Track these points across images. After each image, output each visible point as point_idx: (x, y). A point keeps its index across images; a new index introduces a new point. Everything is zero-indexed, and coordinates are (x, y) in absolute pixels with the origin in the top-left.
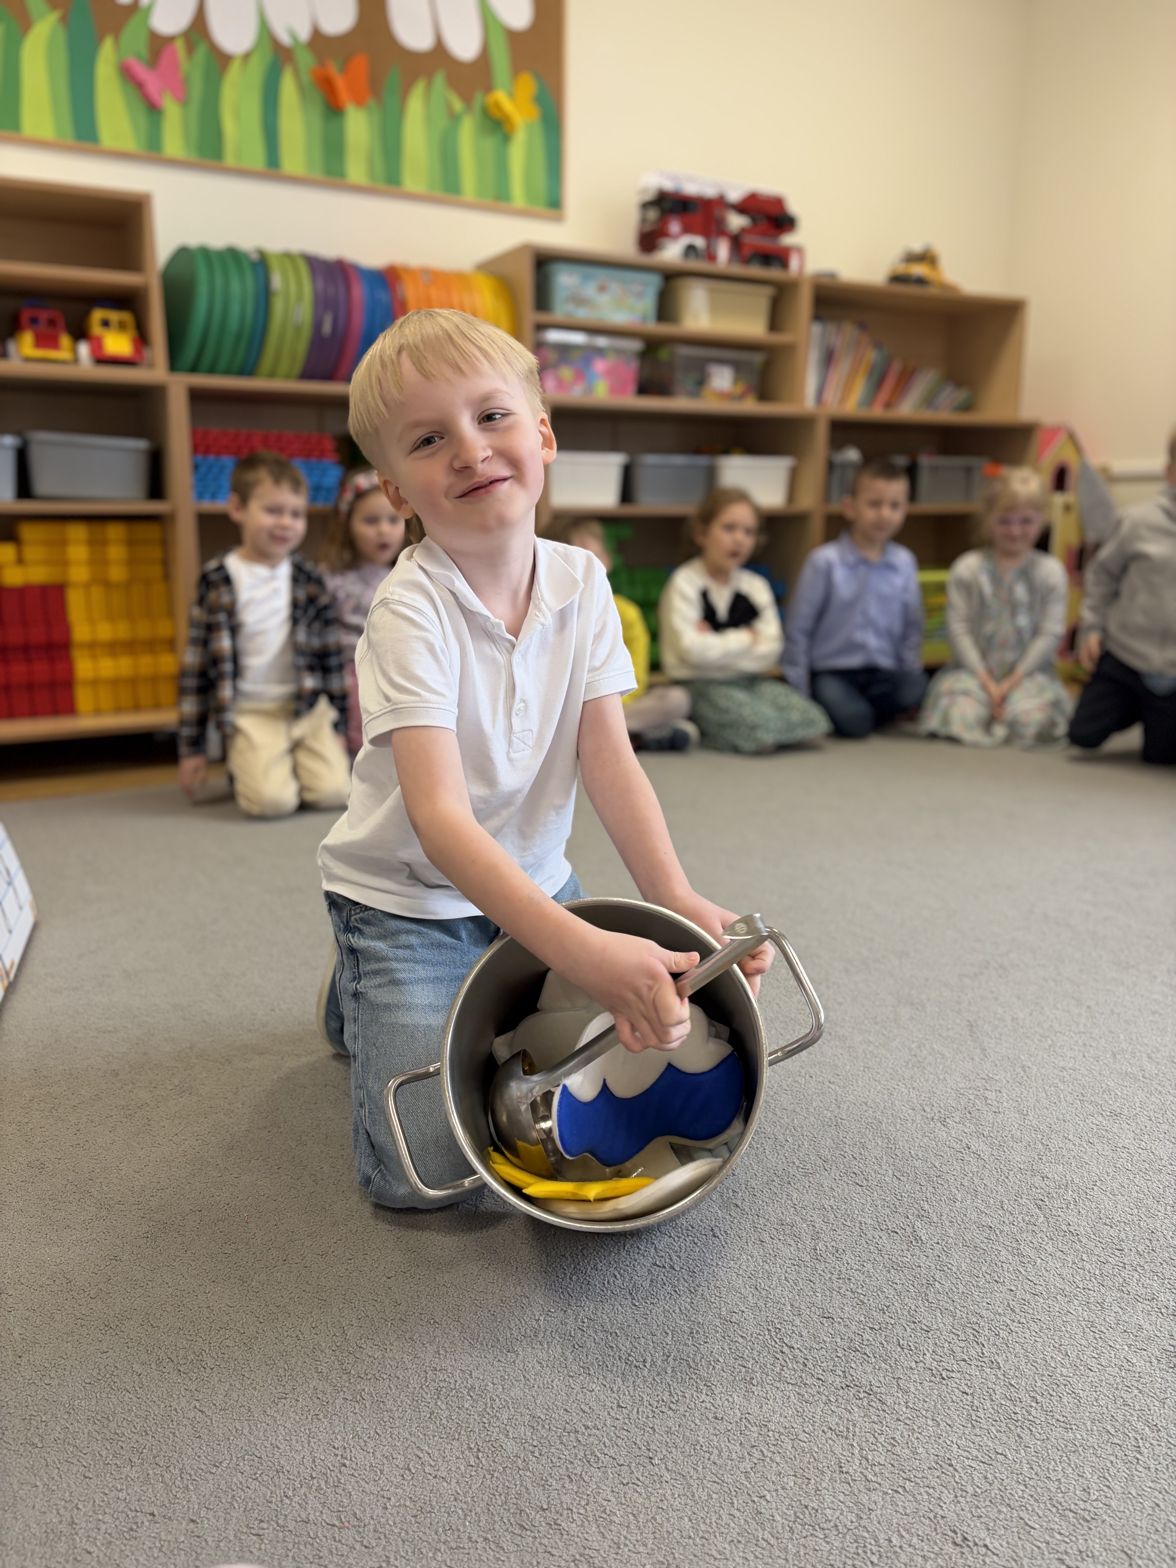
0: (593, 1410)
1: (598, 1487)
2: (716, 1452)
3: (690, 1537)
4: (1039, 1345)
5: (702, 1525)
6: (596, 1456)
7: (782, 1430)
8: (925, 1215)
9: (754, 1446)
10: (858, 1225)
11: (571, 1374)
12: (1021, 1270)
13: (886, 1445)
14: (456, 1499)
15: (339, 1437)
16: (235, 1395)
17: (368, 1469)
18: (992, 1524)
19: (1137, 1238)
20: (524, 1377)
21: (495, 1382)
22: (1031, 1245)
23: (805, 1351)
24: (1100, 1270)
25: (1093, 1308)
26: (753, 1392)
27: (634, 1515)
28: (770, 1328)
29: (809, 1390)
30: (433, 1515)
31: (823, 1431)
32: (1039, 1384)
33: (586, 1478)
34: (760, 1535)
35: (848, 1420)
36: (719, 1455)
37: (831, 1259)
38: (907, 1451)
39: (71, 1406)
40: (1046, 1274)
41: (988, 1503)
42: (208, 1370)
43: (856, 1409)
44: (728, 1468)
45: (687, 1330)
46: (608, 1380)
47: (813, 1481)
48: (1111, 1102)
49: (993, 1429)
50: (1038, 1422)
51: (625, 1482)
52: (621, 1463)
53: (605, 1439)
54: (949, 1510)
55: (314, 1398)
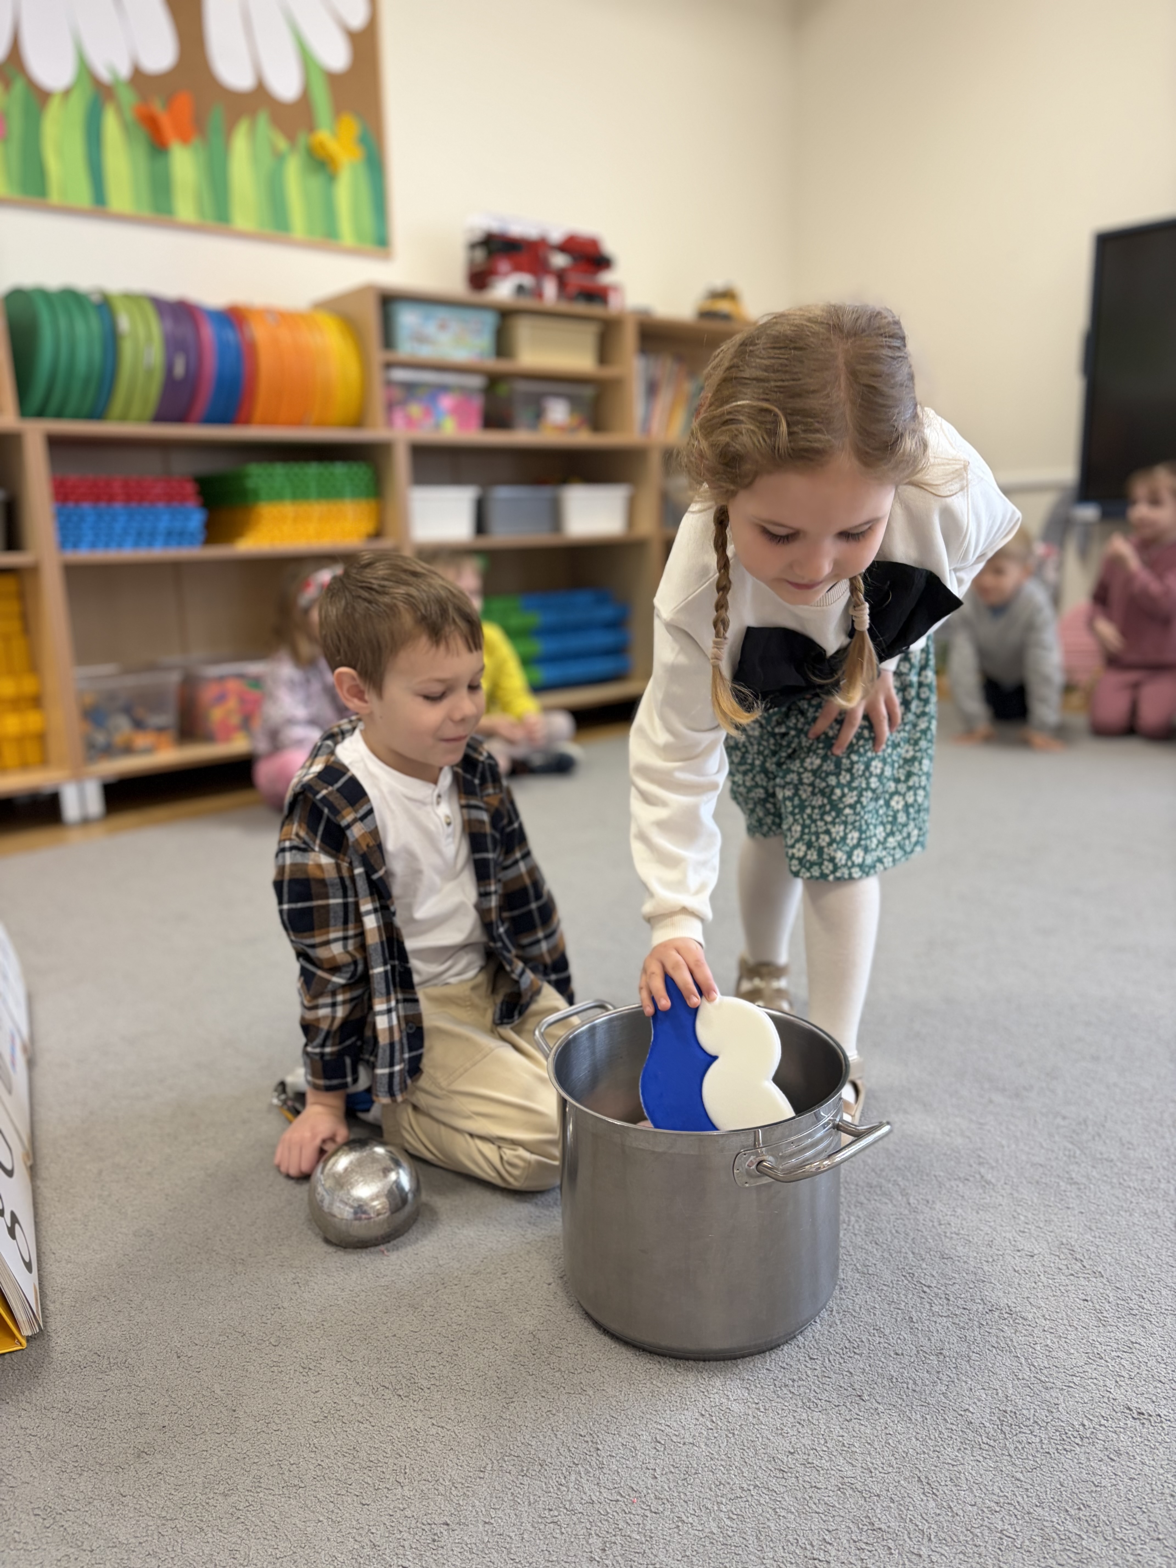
0: (791, 1366)
1: (828, 1427)
3: (924, 1452)
5: (929, 1441)
6: (813, 1402)
13: (1043, 1351)
14: (712, 1459)
15: (581, 1427)
16: (464, 1407)
17: (621, 1448)
18: (1154, 1398)
27: (869, 1444)
28: (904, 1274)
29: (961, 1319)
30: (700, 1476)
32: (1138, 1284)
33: (814, 1422)
34: (980, 1440)
36: (915, 1383)
38: (1062, 1354)
39: (312, 1446)
41: (1143, 1383)
42: (425, 1389)
44: (927, 1392)
47: (1000, 1391)
51: (848, 1418)
52: (837, 1404)
53: (813, 1387)
54: (1117, 1393)
55: (540, 1397)
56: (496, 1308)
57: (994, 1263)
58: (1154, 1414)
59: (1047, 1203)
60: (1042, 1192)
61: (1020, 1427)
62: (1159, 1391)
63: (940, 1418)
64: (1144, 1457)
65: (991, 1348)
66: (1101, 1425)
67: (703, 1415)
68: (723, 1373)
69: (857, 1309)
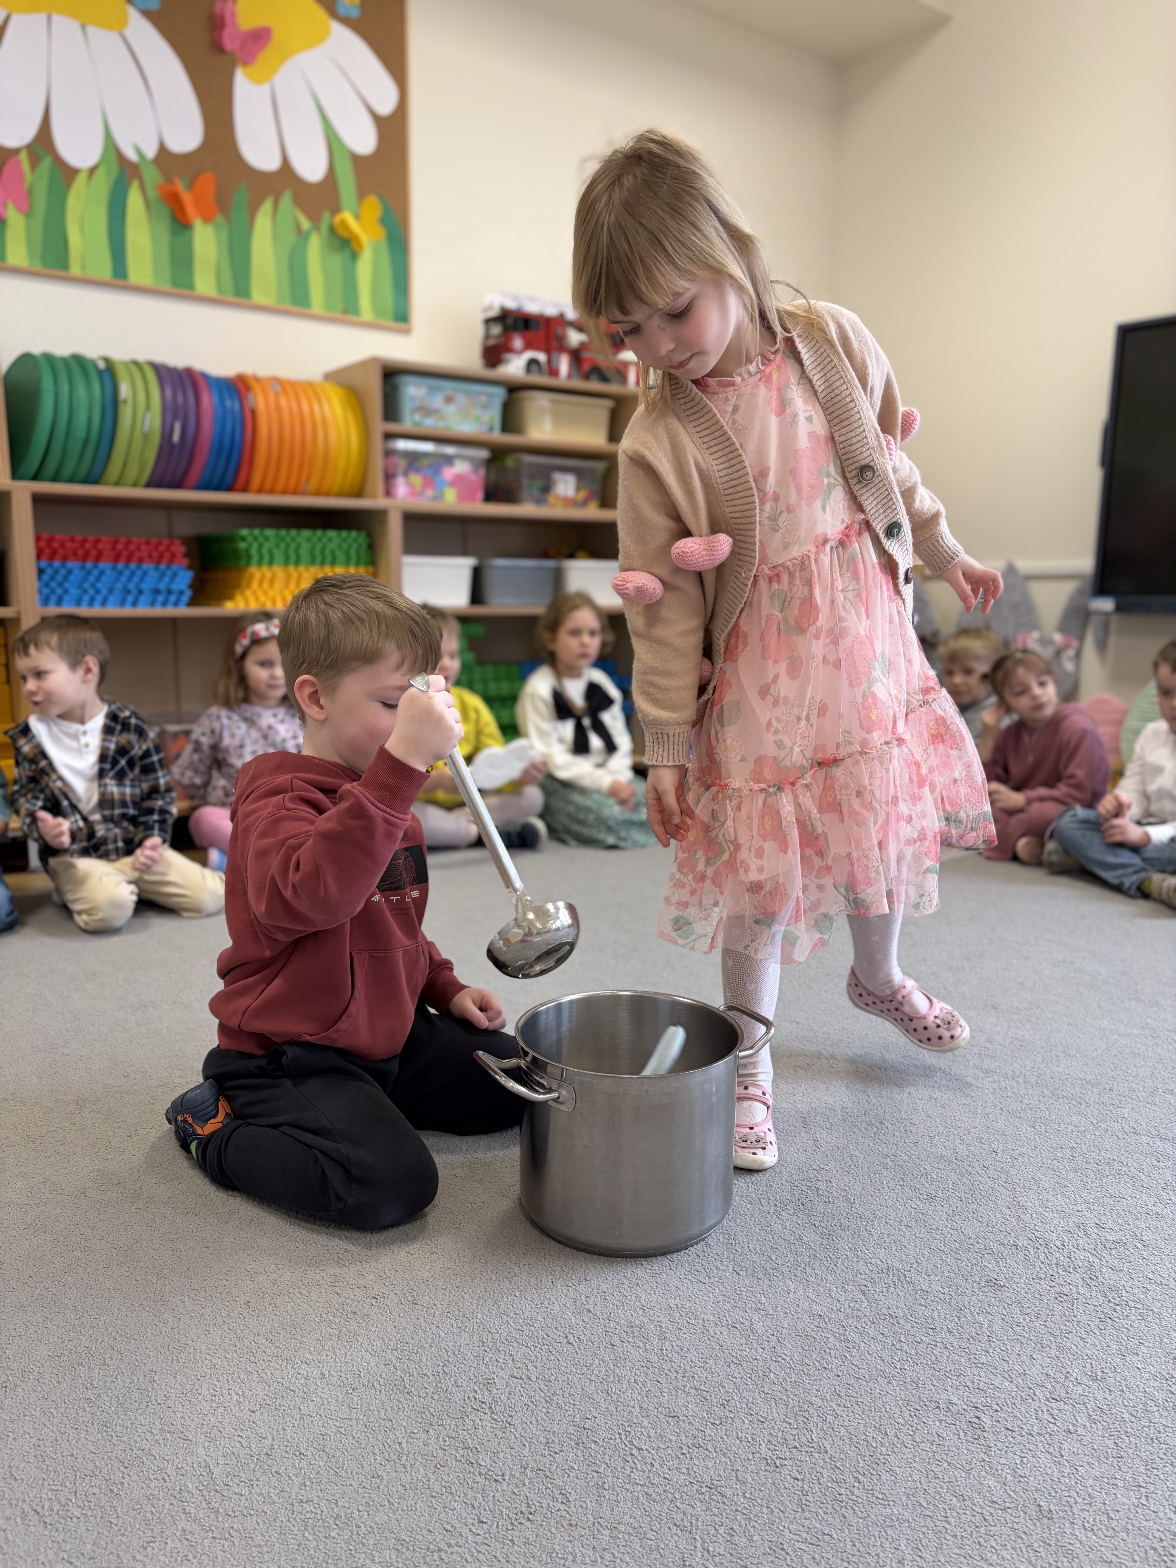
4: (861, 1426)
7: (631, 1531)
8: (762, 1307)
10: (701, 1322)
11: (434, 1494)
12: (847, 1355)
13: (726, 1536)
19: (948, 1316)
20: (389, 1501)
21: (360, 1508)
22: (856, 1330)
26: (604, 1496)
28: (621, 1431)
29: (657, 1490)
31: (669, 1528)
32: (861, 1464)
35: (692, 1515)
37: (676, 1358)
38: (744, 1540)
40: (869, 1358)
43: (699, 1504)
45: (544, 1440)
46: (469, 1496)
48: (927, 1186)
49: (820, 1511)
50: (860, 1501)
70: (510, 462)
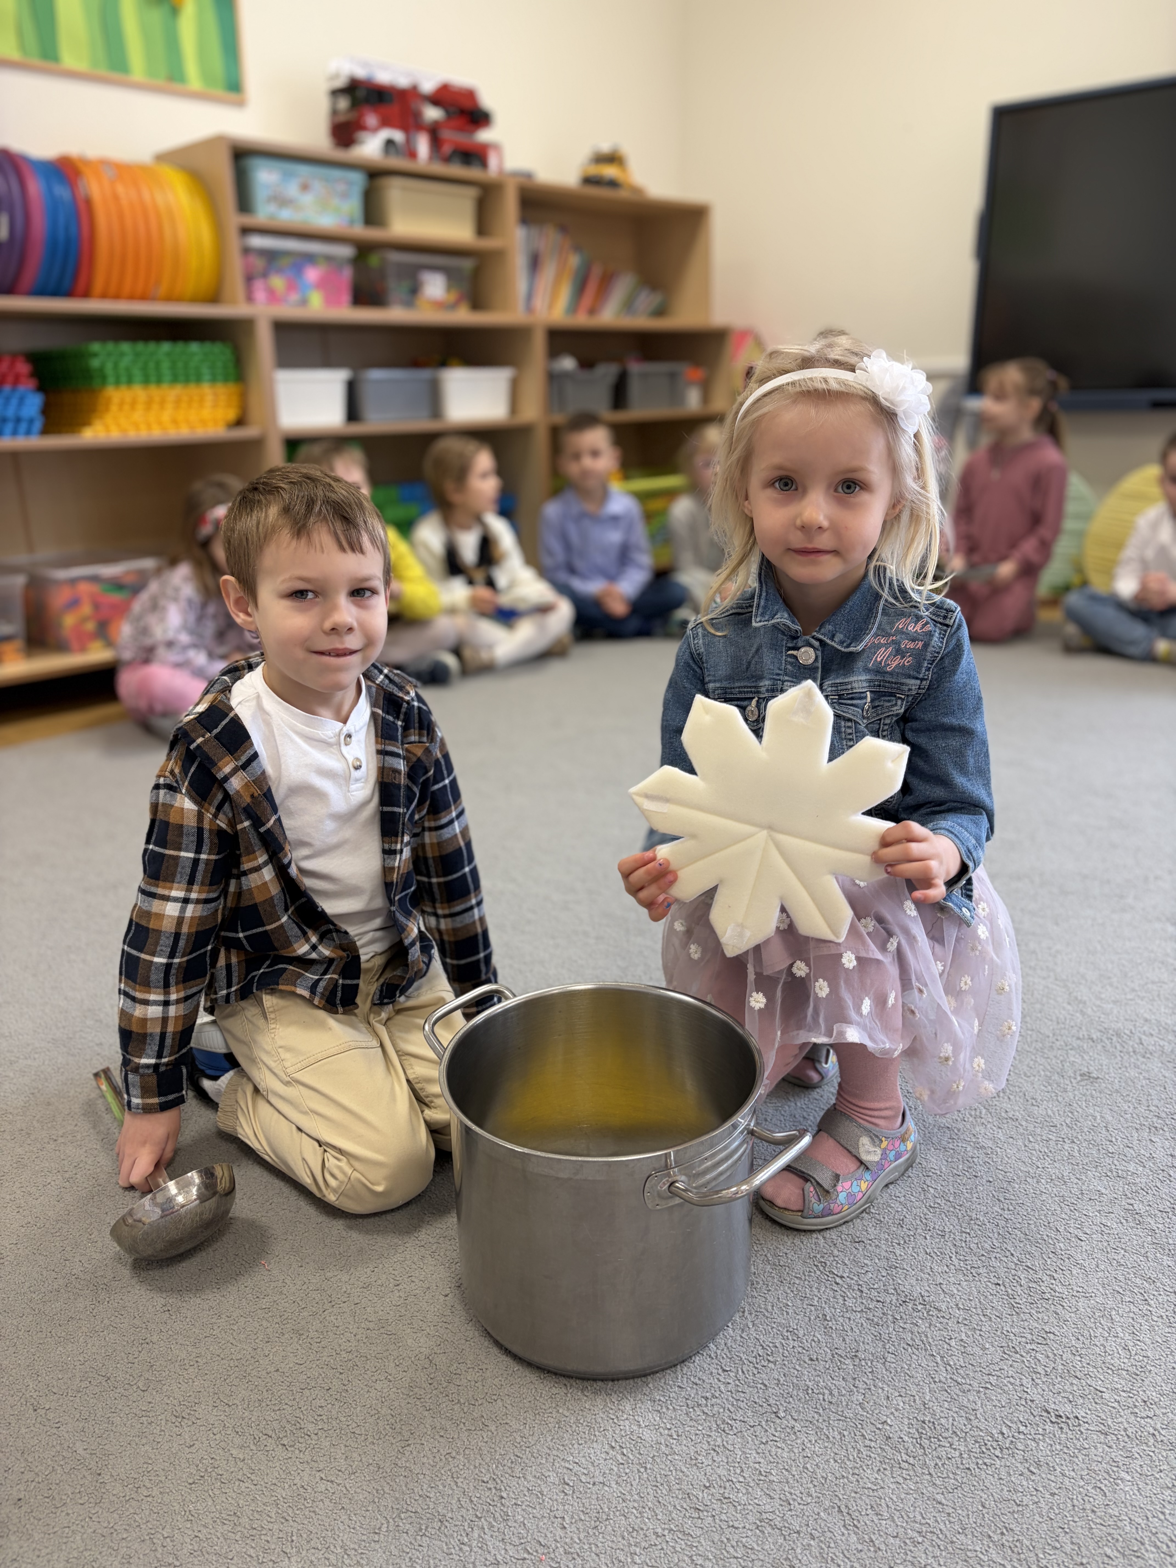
0: (704, 1381)
1: (744, 1453)
2: (827, 1392)
3: (843, 1477)
5: (848, 1463)
6: (728, 1423)
9: (854, 1379)
14: (624, 1501)
15: (483, 1471)
16: (355, 1455)
17: (527, 1494)
18: (1071, 1397)
23: (855, 1278)
24: (1048, 1148)
25: (1056, 1183)
27: (787, 1470)
30: (612, 1522)
33: (729, 1447)
34: (899, 1458)
36: (831, 1394)
38: (977, 1349)
39: (187, 1513)
41: (1059, 1379)
42: (313, 1436)
43: (921, 1322)
44: (844, 1403)
47: (917, 1398)
51: (764, 1441)
52: (752, 1424)
53: (727, 1405)
54: (1034, 1393)
55: (437, 1437)
56: (389, 1328)
57: (906, 1246)
58: (1071, 1416)
59: (955, 1171)
60: (950, 1160)
61: (939, 1440)
62: (1075, 1388)
63: (858, 1433)
64: (1064, 1468)
65: (906, 1347)
66: (1019, 1432)
67: (613, 1448)
68: (633, 1395)
69: (770, 1308)
70: (374, 260)
